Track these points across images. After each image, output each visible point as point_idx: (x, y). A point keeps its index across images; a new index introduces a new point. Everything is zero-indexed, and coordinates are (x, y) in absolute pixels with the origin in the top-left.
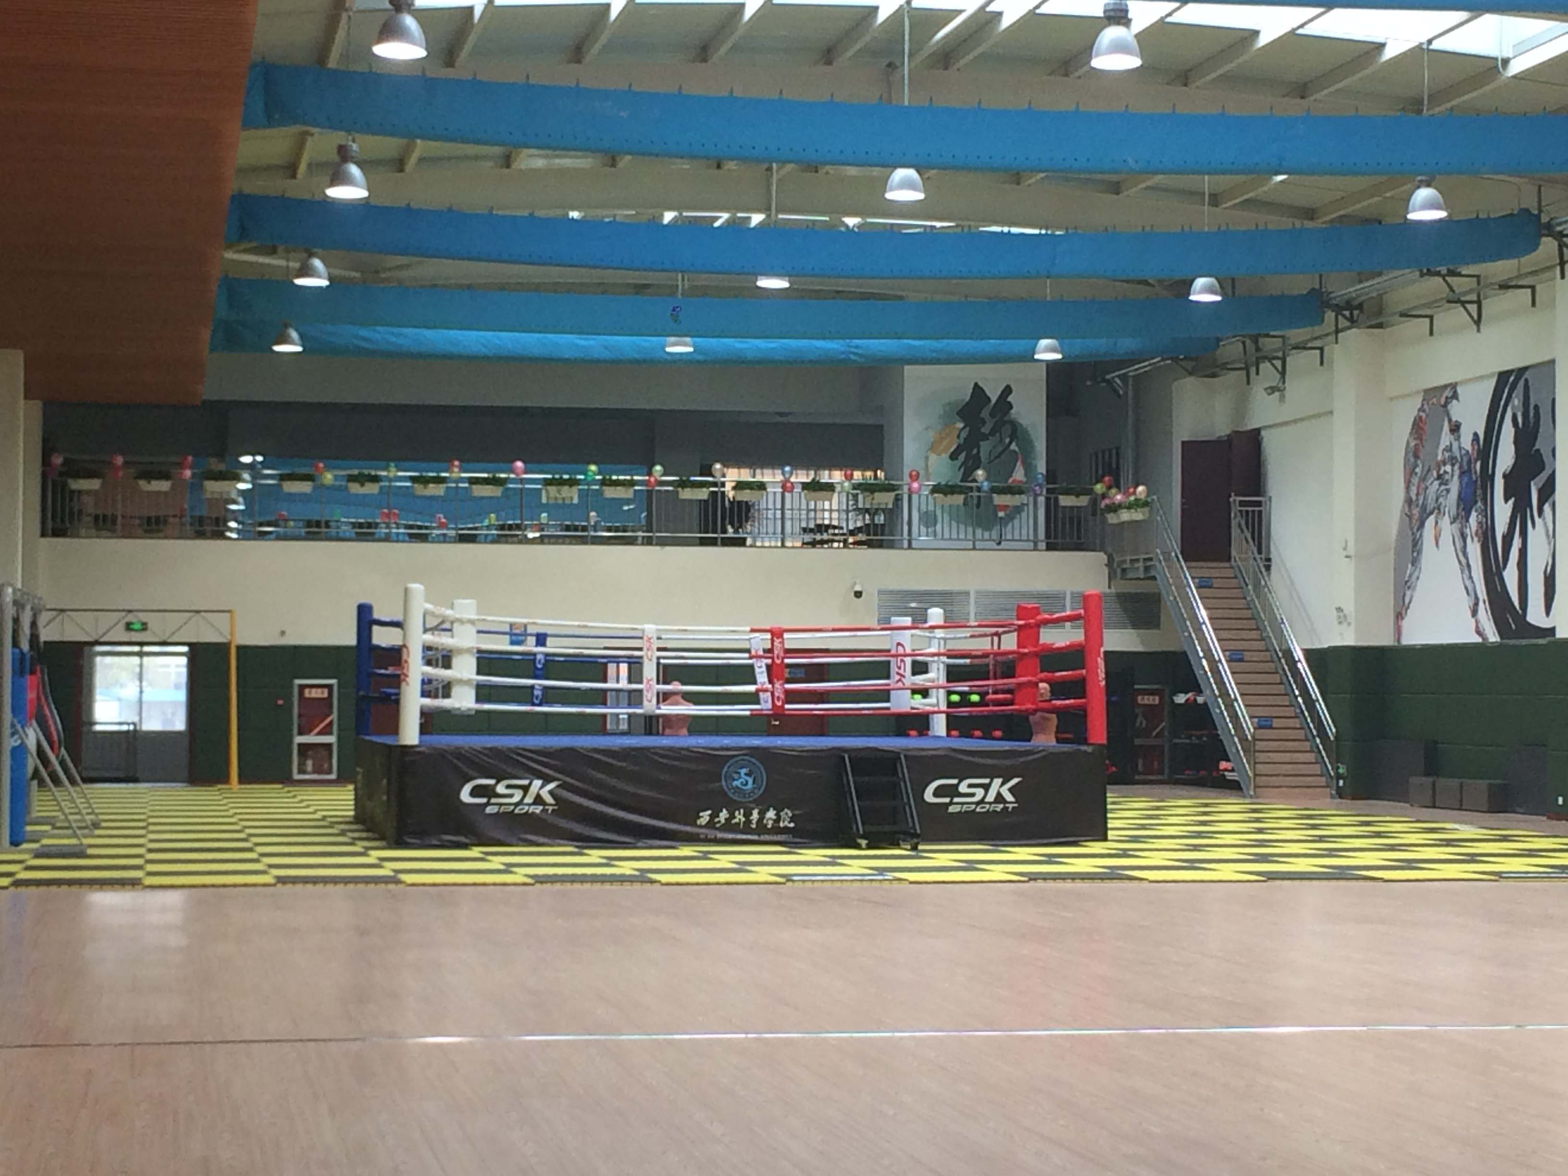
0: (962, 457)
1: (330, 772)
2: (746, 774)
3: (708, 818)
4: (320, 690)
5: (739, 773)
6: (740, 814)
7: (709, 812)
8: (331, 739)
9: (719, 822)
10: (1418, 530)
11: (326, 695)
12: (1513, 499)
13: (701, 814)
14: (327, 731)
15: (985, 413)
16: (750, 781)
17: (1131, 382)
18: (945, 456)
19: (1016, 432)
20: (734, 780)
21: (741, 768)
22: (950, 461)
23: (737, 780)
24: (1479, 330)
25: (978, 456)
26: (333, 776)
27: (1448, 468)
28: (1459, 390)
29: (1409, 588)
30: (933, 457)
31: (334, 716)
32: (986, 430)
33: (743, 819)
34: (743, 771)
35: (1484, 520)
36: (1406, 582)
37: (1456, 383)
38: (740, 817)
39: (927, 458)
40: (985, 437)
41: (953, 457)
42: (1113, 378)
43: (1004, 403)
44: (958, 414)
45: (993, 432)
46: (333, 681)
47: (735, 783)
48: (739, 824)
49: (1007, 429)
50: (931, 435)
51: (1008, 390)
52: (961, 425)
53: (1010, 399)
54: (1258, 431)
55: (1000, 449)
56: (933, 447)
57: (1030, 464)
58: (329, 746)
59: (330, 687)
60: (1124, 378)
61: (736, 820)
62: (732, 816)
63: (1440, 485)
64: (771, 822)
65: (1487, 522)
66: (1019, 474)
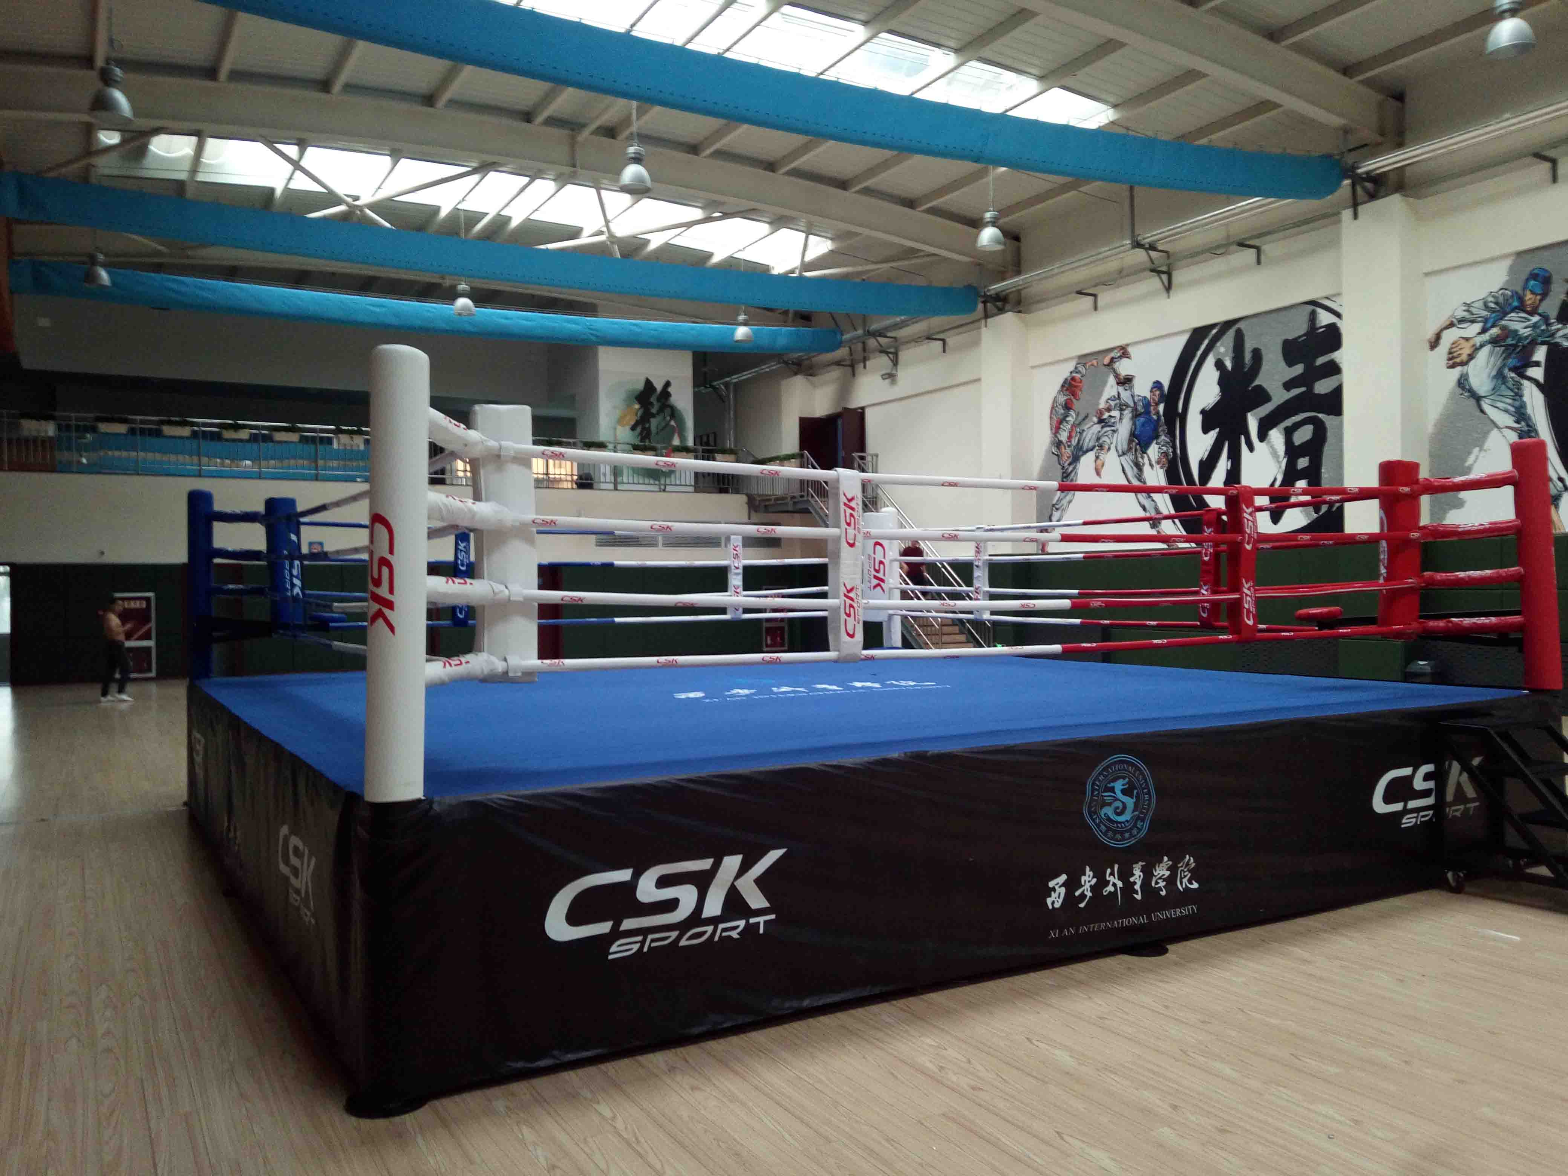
0: (639, 429)
1: (149, 670)
2: (1124, 792)
3: (1063, 890)
4: (138, 602)
5: (1112, 790)
6: (1112, 874)
7: (1064, 877)
8: (150, 643)
9: (1083, 896)
10: (1070, 464)
11: (144, 606)
12: (1217, 430)
13: (1051, 884)
14: (147, 636)
15: (653, 399)
16: (1130, 802)
17: (731, 387)
18: (628, 428)
19: (674, 413)
20: (1105, 804)
21: (1115, 780)
22: (631, 432)
23: (1110, 804)
24: (1169, 297)
25: (649, 430)
26: (153, 674)
27: (1115, 413)
28: (1130, 349)
29: (1057, 509)
30: (620, 429)
31: (153, 624)
32: (654, 411)
33: (1120, 884)
34: (1119, 785)
35: (1171, 450)
36: (1054, 505)
37: (1128, 345)
38: (1114, 882)
39: (615, 429)
40: (653, 416)
41: (633, 428)
42: (718, 384)
43: (665, 394)
44: (636, 398)
45: (659, 413)
46: (150, 594)
47: (1108, 811)
48: (1113, 895)
49: (668, 411)
50: (618, 413)
51: (668, 384)
52: (637, 406)
53: (670, 390)
54: (863, 408)
55: (663, 424)
56: (620, 421)
57: (684, 436)
58: (148, 650)
59: (148, 600)
60: (727, 385)
61: (1110, 888)
62: (1102, 882)
63: (1102, 428)
64: (1162, 884)
65: (1174, 452)
66: (676, 442)
